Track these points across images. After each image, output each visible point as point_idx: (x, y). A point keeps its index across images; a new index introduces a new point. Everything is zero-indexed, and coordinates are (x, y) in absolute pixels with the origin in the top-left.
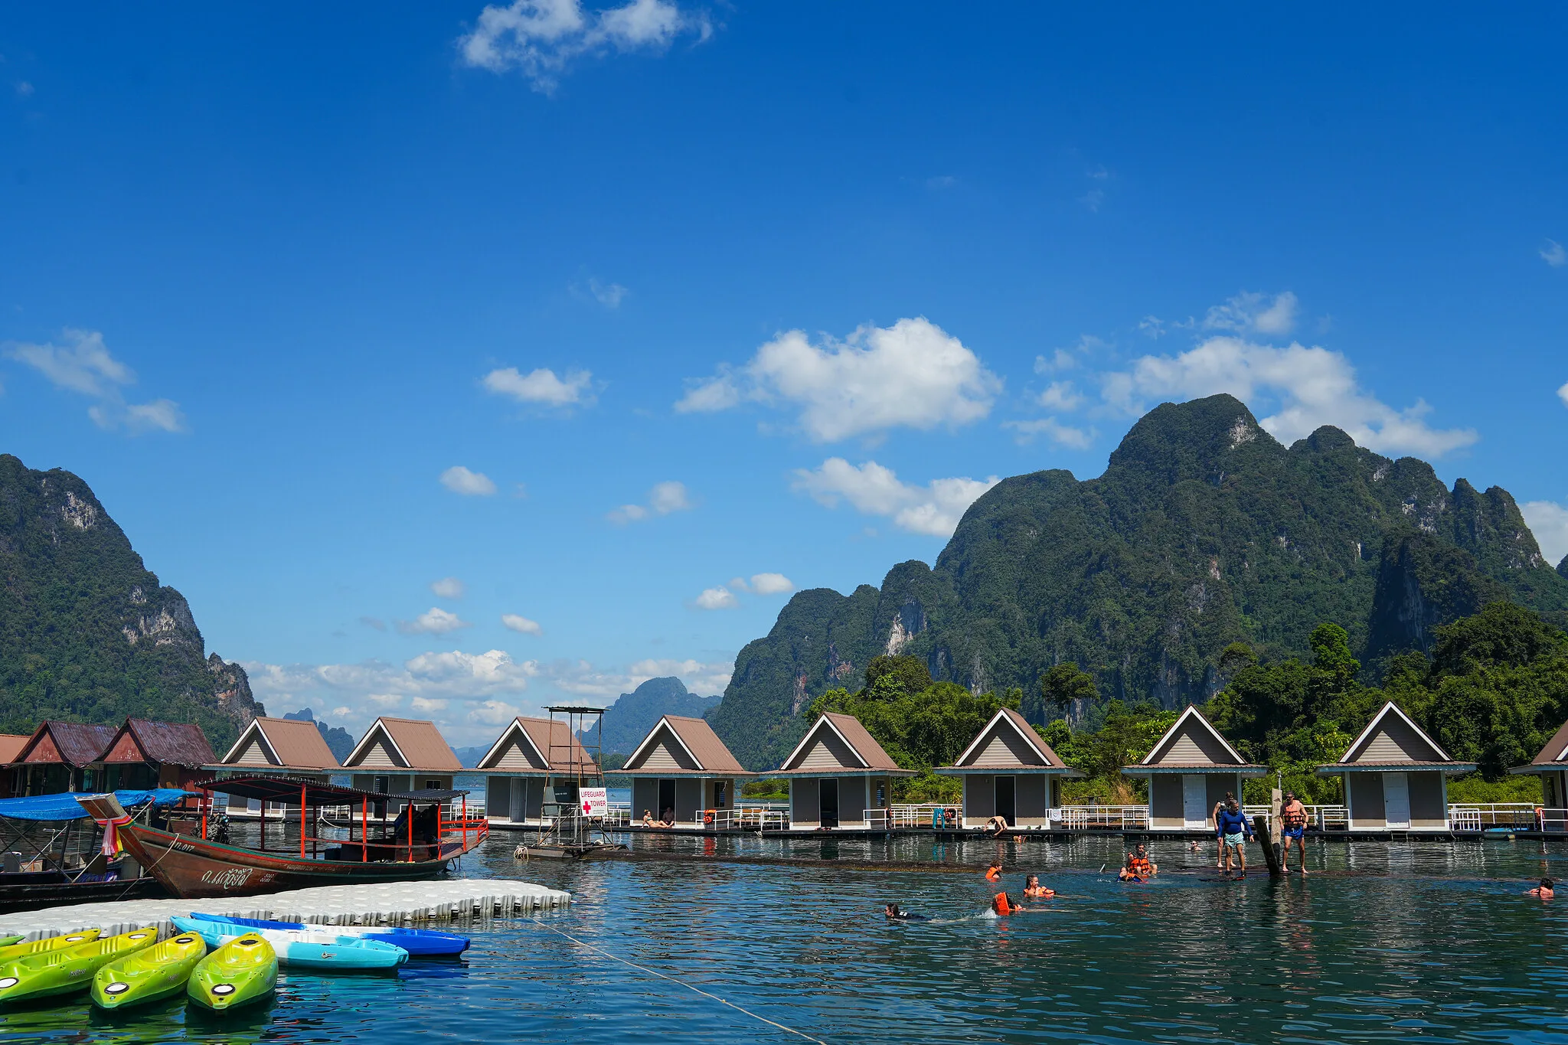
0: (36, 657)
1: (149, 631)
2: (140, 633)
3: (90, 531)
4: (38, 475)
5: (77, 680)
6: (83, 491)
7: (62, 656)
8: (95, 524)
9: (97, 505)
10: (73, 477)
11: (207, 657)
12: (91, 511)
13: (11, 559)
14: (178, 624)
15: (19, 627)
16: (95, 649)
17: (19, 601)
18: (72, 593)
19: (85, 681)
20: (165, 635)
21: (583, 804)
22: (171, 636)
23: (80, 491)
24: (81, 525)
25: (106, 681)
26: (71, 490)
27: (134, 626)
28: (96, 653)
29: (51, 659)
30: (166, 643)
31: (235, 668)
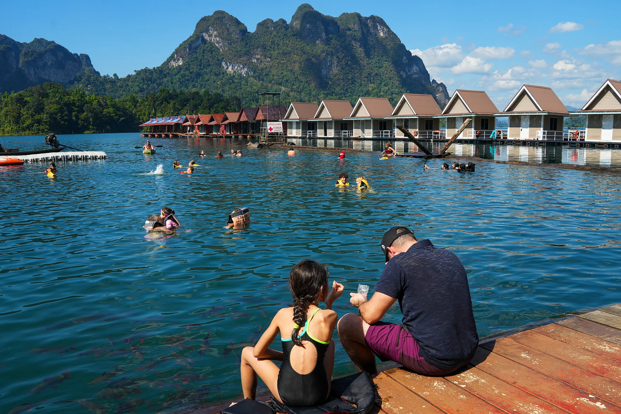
0: (372, 85)
1: (410, 72)
2: (406, 73)
3: (386, 37)
4: (367, 19)
5: (386, 93)
6: (382, 23)
7: (381, 84)
8: (388, 34)
9: (387, 27)
10: (378, 18)
11: (431, 81)
12: (385, 30)
13: (361, 51)
14: (420, 69)
15: (366, 75)
16: (392, 81)
17: (365, 66)
18: (382, 61)
19: (389, 93)
20: (416, 73)
21: (268, 127)
22: (418, 74)
23: (381, 23)
24: (383, 35)
25: (396, 92)
26: (378, 23)
27: (404, 71)
28: (392, 82)
29: (377, 85)
30: (416, 76)
31: (442, 85)
